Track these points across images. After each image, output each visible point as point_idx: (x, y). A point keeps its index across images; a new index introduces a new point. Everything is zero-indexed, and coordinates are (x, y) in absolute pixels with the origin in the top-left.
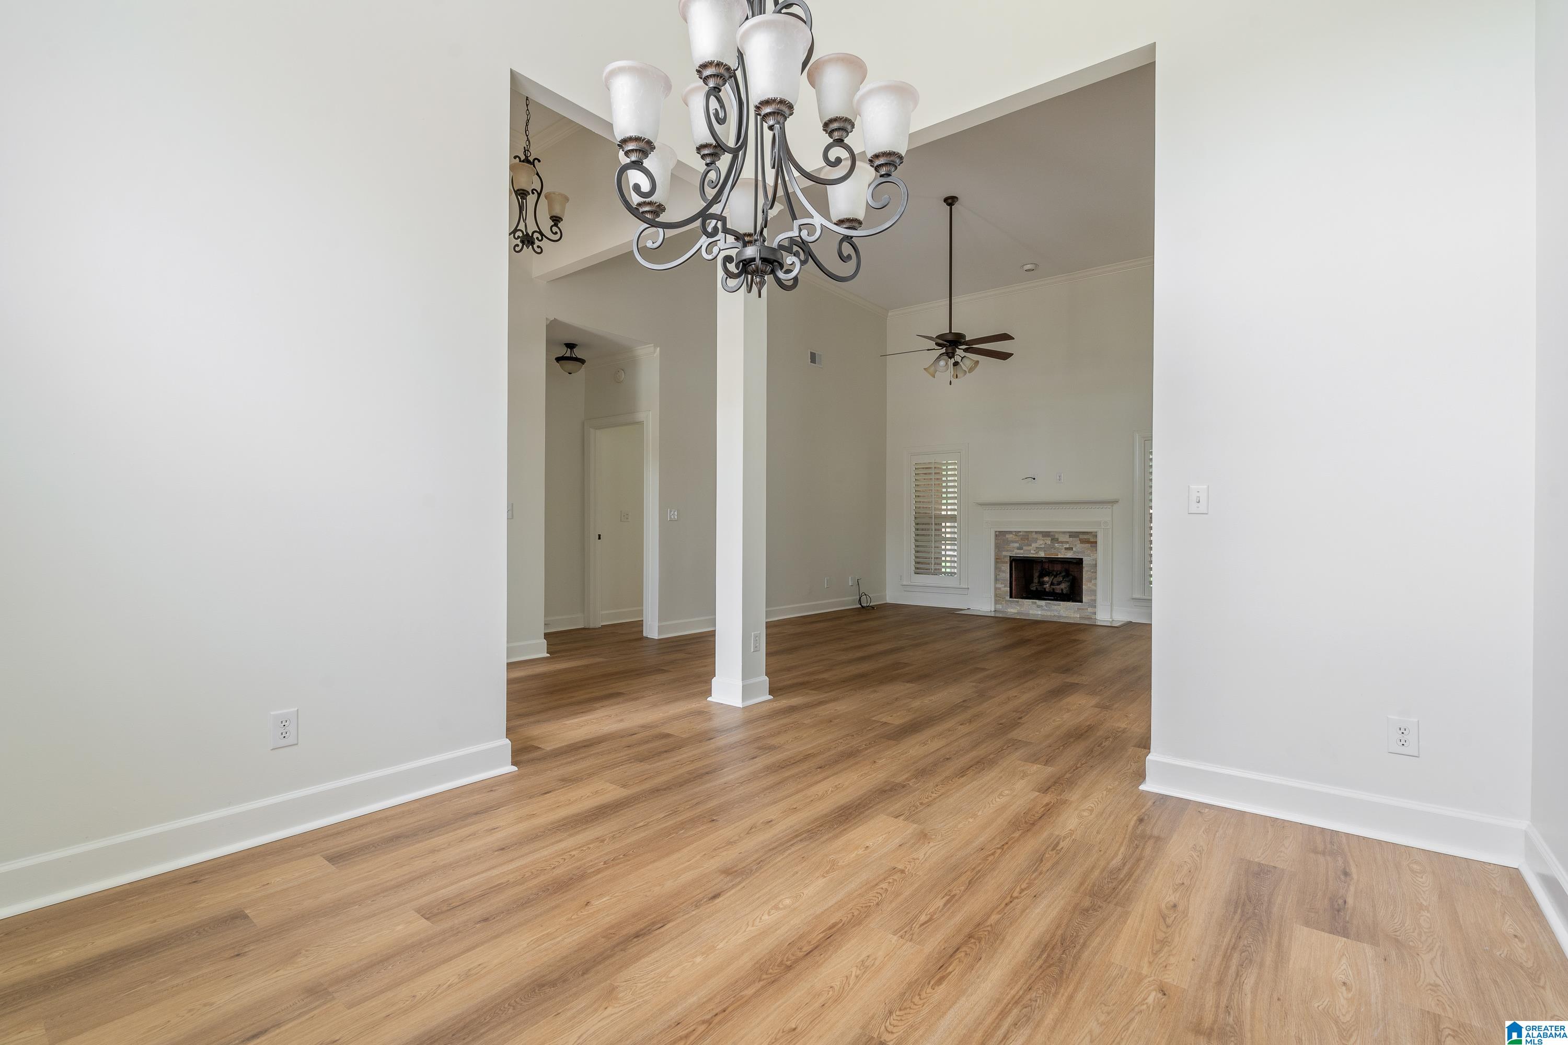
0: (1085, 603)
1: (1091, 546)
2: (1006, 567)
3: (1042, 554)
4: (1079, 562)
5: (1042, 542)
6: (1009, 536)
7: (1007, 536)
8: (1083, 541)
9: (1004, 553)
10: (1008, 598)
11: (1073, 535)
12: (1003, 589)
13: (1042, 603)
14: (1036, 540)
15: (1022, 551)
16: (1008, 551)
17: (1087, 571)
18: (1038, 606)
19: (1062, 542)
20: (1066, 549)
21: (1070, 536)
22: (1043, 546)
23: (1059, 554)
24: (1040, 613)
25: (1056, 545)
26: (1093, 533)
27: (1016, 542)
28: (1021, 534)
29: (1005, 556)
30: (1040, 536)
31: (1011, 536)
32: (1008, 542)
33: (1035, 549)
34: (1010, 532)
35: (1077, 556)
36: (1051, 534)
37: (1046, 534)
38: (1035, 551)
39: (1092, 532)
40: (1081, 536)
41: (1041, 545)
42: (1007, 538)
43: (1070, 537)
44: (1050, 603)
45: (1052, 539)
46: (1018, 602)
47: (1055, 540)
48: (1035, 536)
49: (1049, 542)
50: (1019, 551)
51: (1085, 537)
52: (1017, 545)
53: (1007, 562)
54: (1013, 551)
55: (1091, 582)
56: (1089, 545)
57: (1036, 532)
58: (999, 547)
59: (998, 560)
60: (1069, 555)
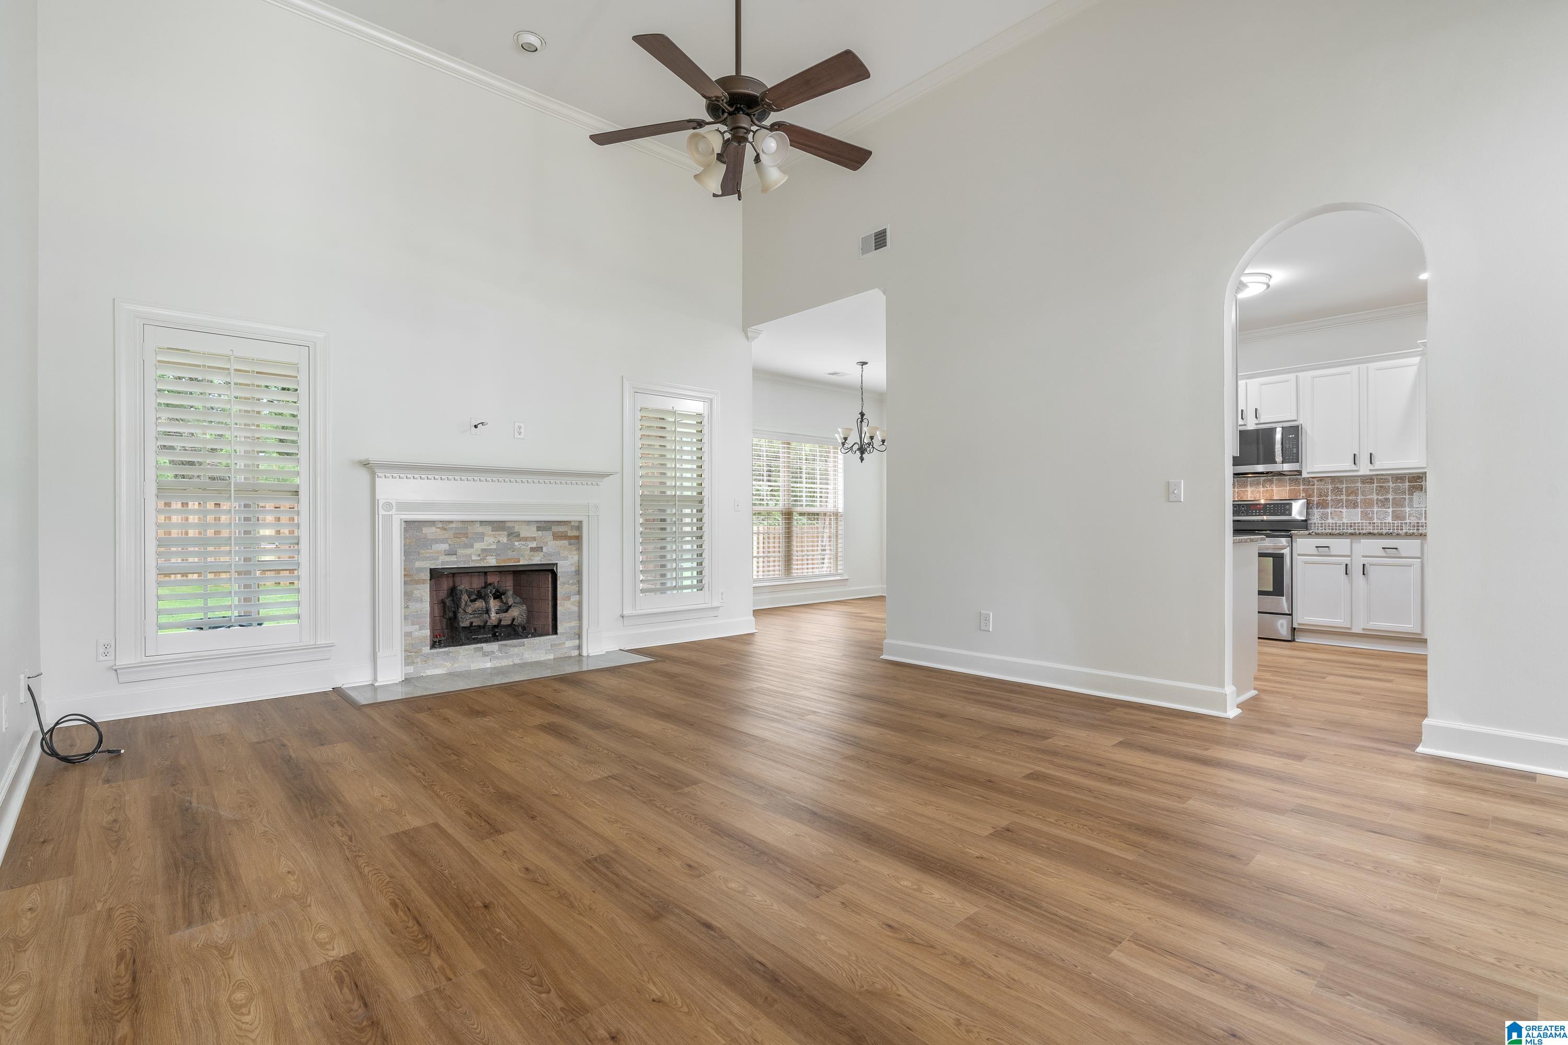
0: (562, 634)
1: (570, 544)
2: (424, 591)
3: (492, 561)
4: (550, 572)
5: (491, 540)
6: (429, 531)
7: (426, 530)
8: (557, 537)
9: (418, 564)
10: (427, 649)
11: (544, 526)
12: (416, 634)
13: (494, 647)
14: (481, 537)
15: (454, 558)
16: (425, 559)
17: (564, 583)
18: (485, 654)
19: (526, 539)
20: (532, 549)
21: (539, 529)
22: (494, 547)
23: (521, 558)
24: (489, 665)
25: (516, 543)
26: (572, 524)
27: (443, 541)
28: (453, 525)
29: (420, 570)
30: (488, 530)
31: (433, 529)
32: (427, 543)
33: (479, 552)
34: (432, 523)
35: (550, 560)
36: (508, 525)
37: (499, 526)
38: (479, 555)
39: (570, 522)
40: (556, 529)
41: (490, 544)
42: (426, 535)
43: (538, 530)
44: (506, 645)
45: (509, 535)
46: (448, 653)
47: (513, 535)
48: (480, 529)
49: (504, 540)
50: (448, 558)
51: (561, 529)
52: (445, 547)
53: (424, 582)
54: (436, 559)
55: (569, 599)
56: (566, 542)
57: (482, 523)
58: (409, 553)
59: (409, 579)
60: (537, 559)
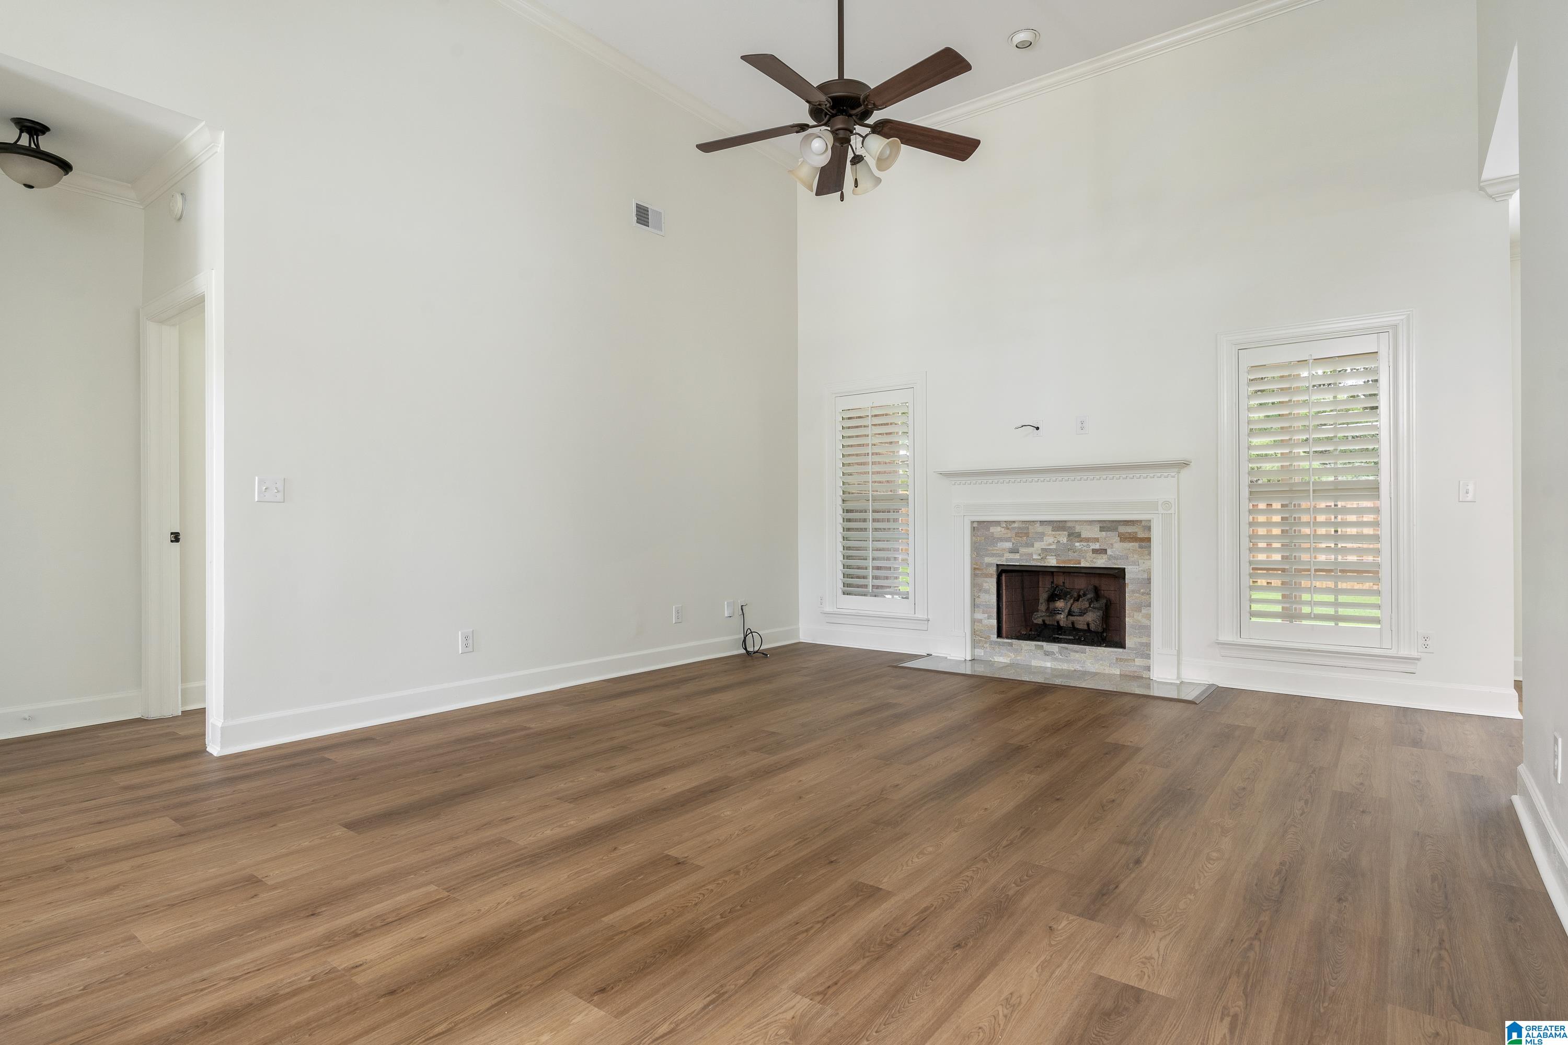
0: (1130, 648)
1: (1140, 547)
2: (991, 584)
3: (1052, 562)
4: (1118, 575)
5: (1051, 540)
6: (996, 530)
7: (992, 529)
8: (1124, 538)
9: (988, 560)
10: (994, 637)
11: (1108, 526)
12: (986, 622)
13: (1054, 647)
14: (1041, 536)
15: (1017, 556)
16: (993, 555)
17: (1133, 591)
18: (1047, 654)
19: (1088, 540)
20: (1095, 551)
21: (1102, 529)
22: (1054, 547)
23: (1082, 560)
24: (1049, 665)
25: (1077, 544)
26: (1143, 523)
27: (1008, 540)
28: (1016, 525)
29: (989, 565)
30: (1048, 530)
31: (999, 529)
32: (994, 540)
33: (1040, 552)
34: (998, 523)
35: (1115, 564)
36: (1069, 525)
37: (1059, 526)
38: (1040, 555)
39: (1141, 521)
40: (1122, 529)
41: (1050, 544)
42: (993, 533)
43: (1101, 531)
44: (1067, 649)
45: (1069, 535)
46: (1011, 645)
47: (1074, 535)
48: (1040, 529)
49: (1064, 540)
50: (1012, 556)
51: (1129, 529)
52: (1009, 545)
53: (992, 575)
54: (1002, 556)
55: (1141, 611)
56: (1136, 545)
57: (1042, 523)
58: (977, 549)
59: (977, 572)
60: (1101, 562)
